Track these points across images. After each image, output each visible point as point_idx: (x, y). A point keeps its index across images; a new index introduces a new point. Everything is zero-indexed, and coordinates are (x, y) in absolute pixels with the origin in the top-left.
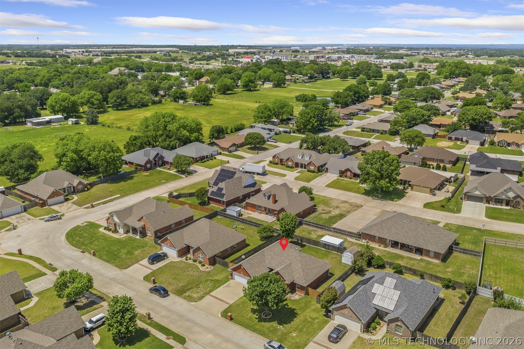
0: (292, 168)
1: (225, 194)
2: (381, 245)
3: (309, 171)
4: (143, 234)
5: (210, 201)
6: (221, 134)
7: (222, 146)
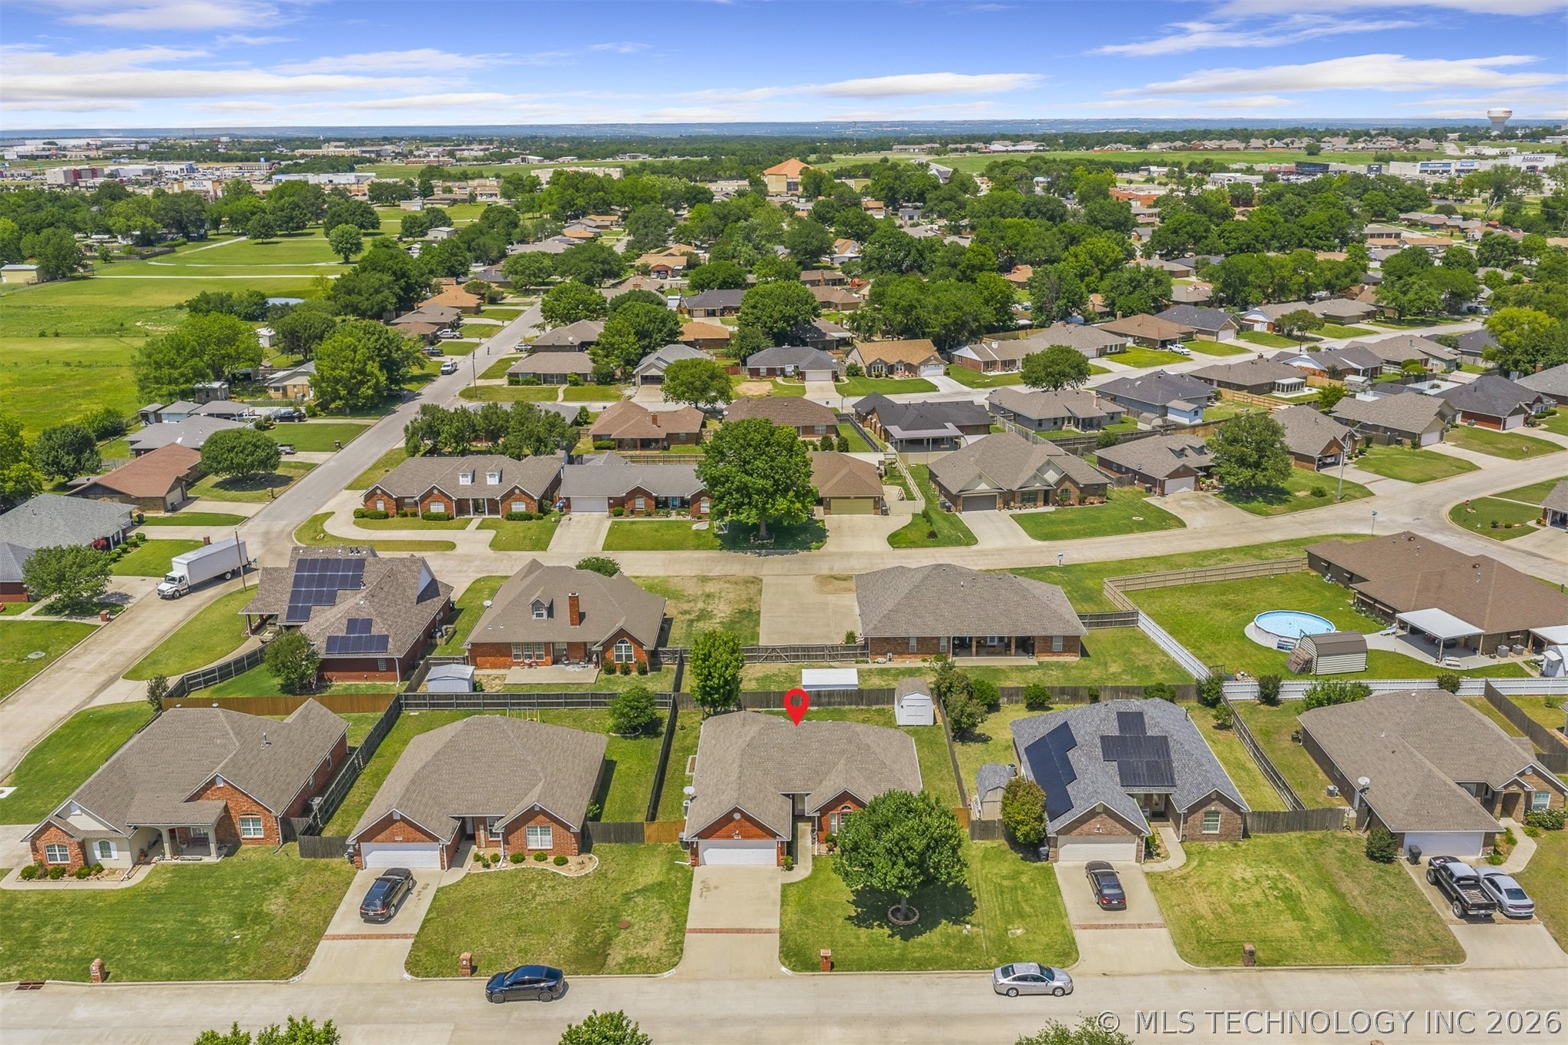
0: (449, 519)
1: (387, 637)
2: (927, 657)
3: (512, 517)
4: (228, 839)
5: (327, 675)
6: (86, 455)
7: (136, 493)
